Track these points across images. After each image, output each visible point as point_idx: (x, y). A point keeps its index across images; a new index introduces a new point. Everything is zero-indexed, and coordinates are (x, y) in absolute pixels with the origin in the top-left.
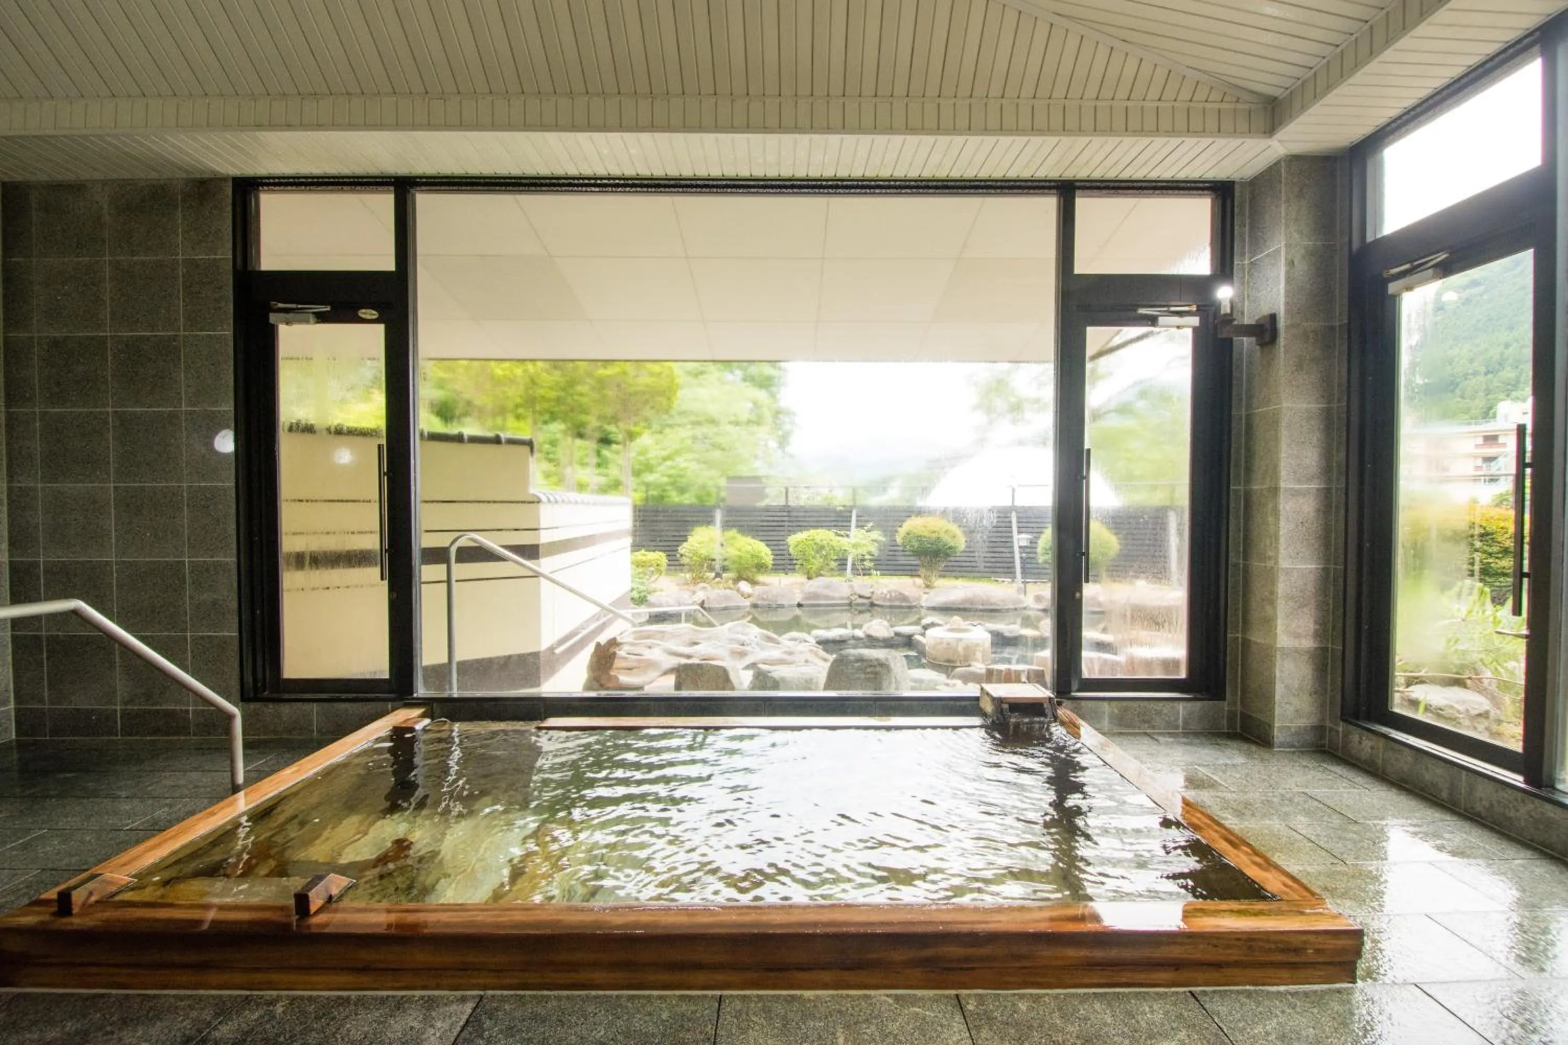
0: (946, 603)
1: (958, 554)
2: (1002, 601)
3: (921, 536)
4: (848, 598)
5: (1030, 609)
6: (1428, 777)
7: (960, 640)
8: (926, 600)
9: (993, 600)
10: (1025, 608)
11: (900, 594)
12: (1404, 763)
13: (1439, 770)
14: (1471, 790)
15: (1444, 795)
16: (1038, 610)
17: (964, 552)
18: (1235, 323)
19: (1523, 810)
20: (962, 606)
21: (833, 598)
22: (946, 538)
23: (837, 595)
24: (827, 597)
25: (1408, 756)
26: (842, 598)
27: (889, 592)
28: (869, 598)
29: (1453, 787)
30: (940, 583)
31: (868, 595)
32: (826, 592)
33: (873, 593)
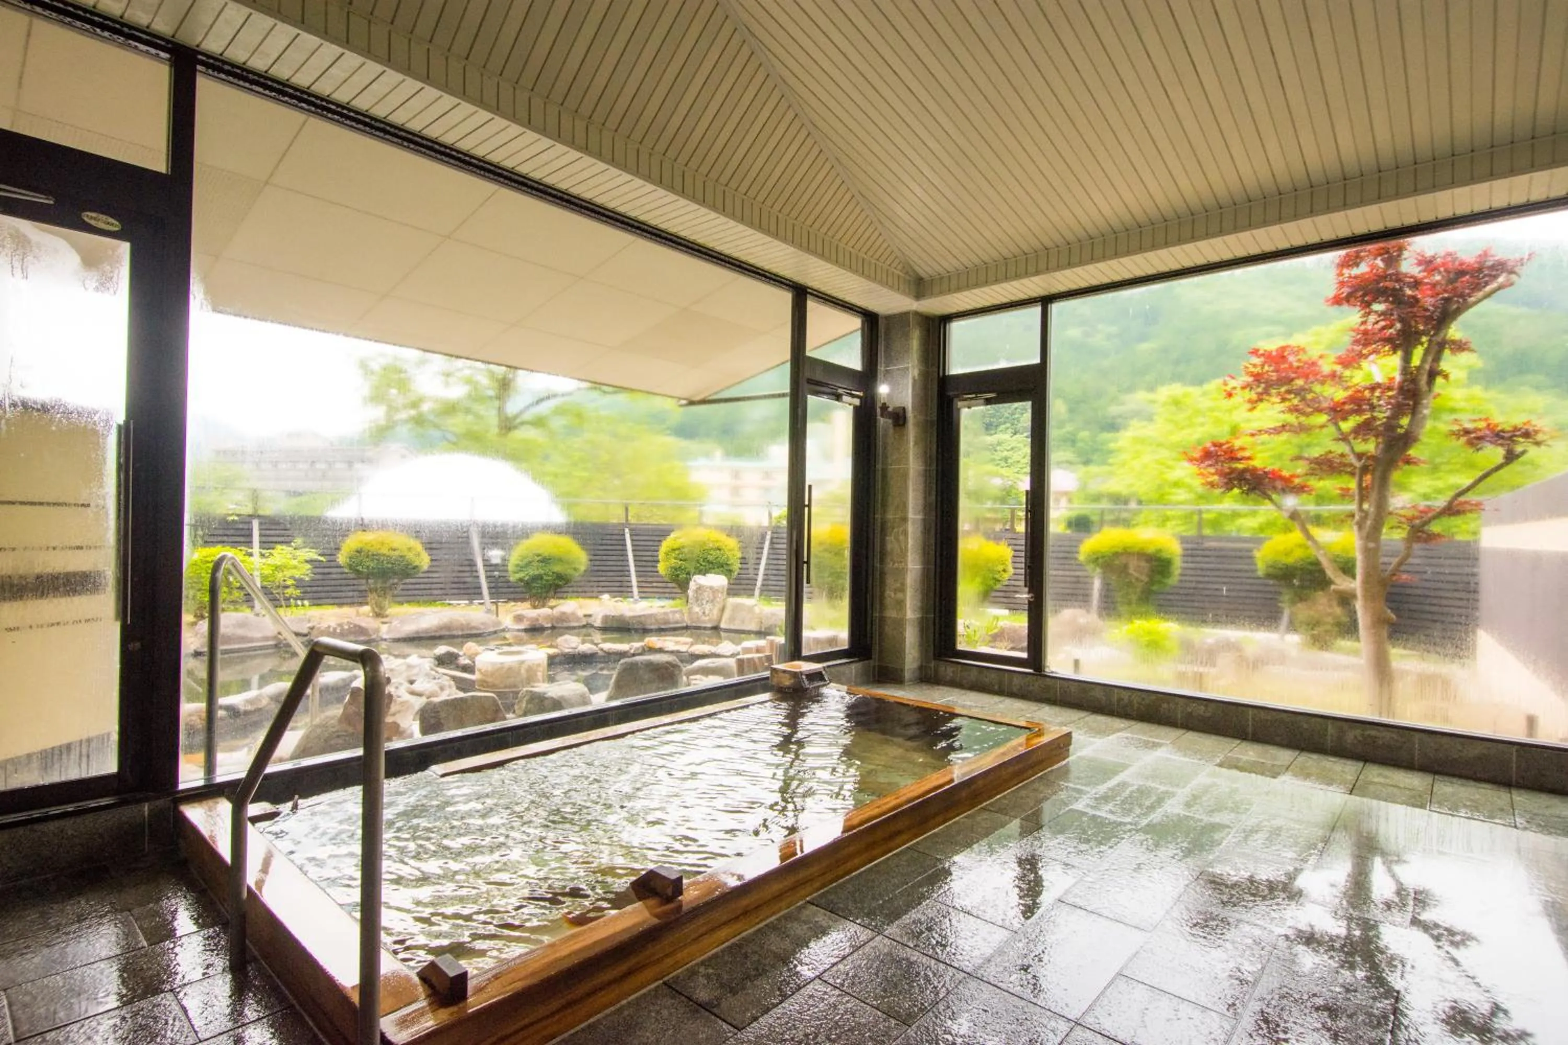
0: (417, 632)
1: (421, 575)
2: (483, 624)
3: (378, 555)
4: (275, 638)
5: (509, 630)
6: (987, 680)
7: (522, 662)
8: (388, 632)
9: (473, 624)
10: (503, 630)
11: (355, 626)
12: (973, 675)
13: (993, 675)
14: (1011, 681)
15: (996, 687)
16: (519, 630)
17: (428, 572)
18: (890, 409)
19: (1037, 684)
20: (437, 634)
21: (251, 640)
22: (410, 556)
23: (258, 635)
24: (243, 639)
25: (975, 672)
26: (266, 639)
27: (340, 625)
28: (305, 635)
29: (1000, 683)
30: (394, 610)
31: (305, 631)
32: (240, 632)
33: (312, 628)
